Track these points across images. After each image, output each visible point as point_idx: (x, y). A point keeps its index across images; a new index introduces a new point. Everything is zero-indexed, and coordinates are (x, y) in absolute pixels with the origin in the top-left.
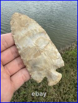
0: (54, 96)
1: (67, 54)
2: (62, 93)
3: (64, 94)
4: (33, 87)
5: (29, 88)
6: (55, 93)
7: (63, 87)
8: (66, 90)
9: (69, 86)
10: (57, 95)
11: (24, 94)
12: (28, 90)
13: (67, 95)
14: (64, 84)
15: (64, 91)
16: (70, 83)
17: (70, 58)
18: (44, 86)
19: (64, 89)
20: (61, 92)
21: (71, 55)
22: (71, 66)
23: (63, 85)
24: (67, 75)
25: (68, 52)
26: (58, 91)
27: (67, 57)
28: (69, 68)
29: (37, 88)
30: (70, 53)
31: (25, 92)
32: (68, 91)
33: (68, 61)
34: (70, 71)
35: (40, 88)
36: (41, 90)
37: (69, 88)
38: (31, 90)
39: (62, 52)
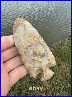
0: (47, 88)
1: (60, 49)
2: (55, 85)
3: (56, 86)
4: (28, 80)
5: (24, 81)
6: (48, 85)
7: (56, 80)
8: (58, 82)
9: (61, 78)
10: (50, 87)
11: (20, 87)
12: (23, 82)
13: (58, 87)
14: (57, 76)
15: (56, 83)
16: (61, 76)
17: (63, 52)
18: (38, 79)
19: (56, 81)
20: (53, 84)
21: (63, 50)
22: (63, 60)
23: (55, 78)
24: (59, 69)
25: (61, 47)
26: (51, 83)
27: (60, 51)
28: (61, 62)
29: (31, 80)
30: (63, 48)
31: (20, 85)
32: (60, 83)
33: (60, 55)
34: (62, 65)
35: (35, 80)
36: (35, 82)
37: (61, 80)
38: (26, 82)
39: (55, 47)
